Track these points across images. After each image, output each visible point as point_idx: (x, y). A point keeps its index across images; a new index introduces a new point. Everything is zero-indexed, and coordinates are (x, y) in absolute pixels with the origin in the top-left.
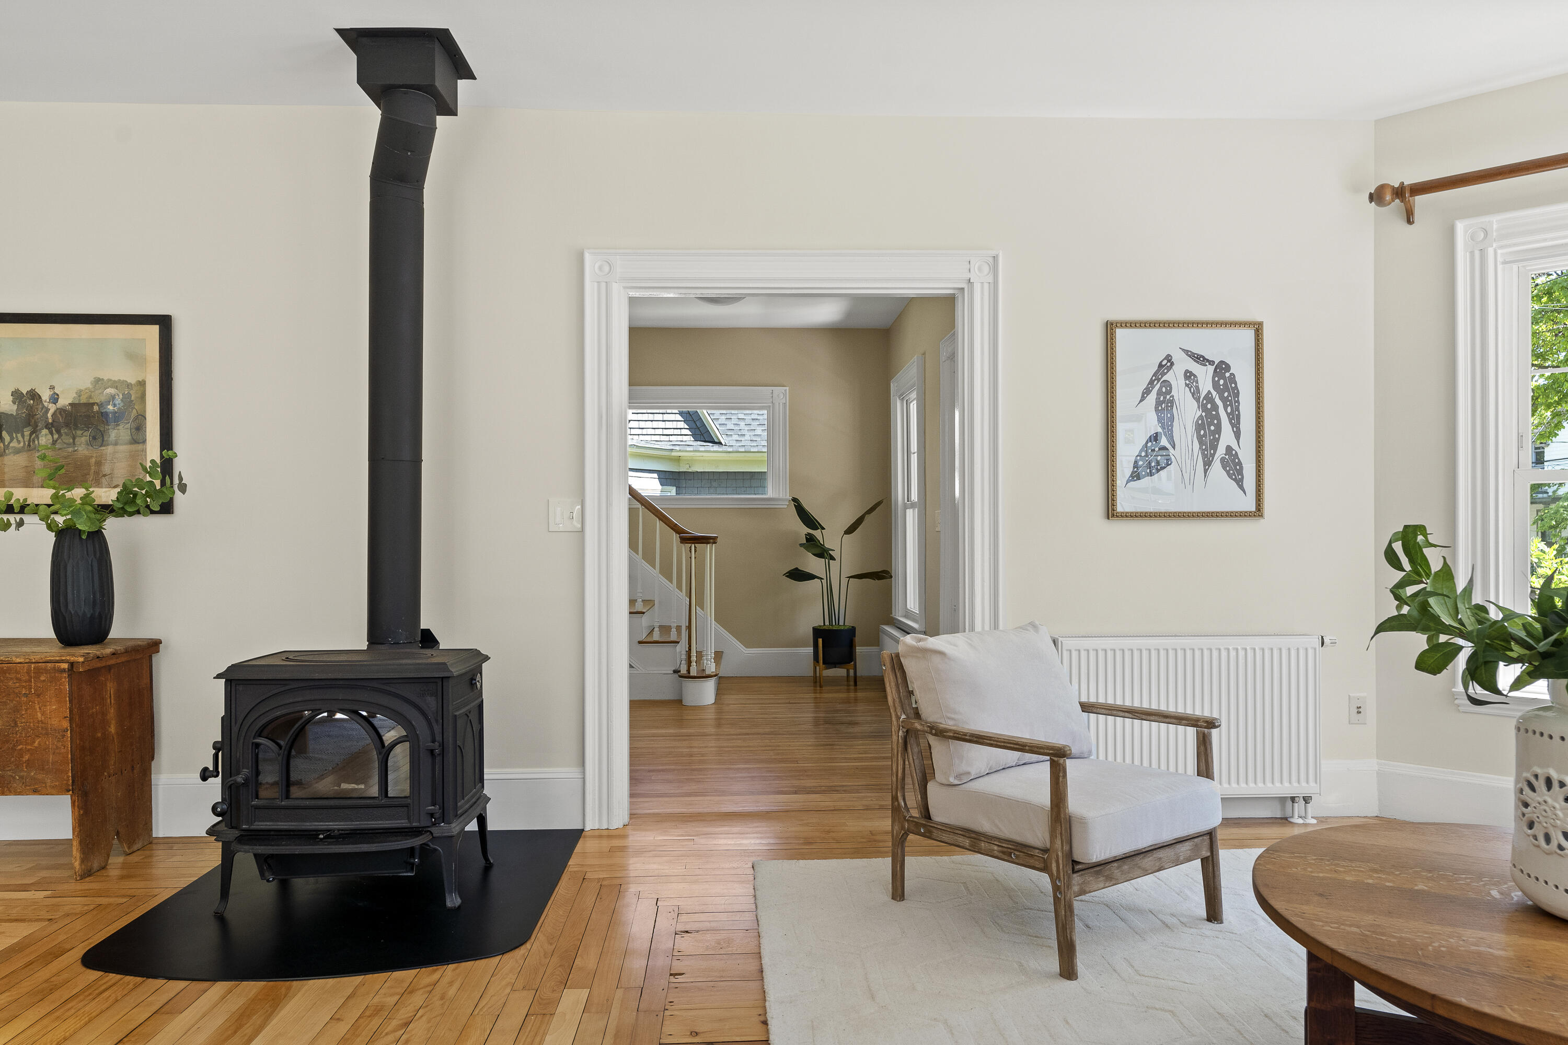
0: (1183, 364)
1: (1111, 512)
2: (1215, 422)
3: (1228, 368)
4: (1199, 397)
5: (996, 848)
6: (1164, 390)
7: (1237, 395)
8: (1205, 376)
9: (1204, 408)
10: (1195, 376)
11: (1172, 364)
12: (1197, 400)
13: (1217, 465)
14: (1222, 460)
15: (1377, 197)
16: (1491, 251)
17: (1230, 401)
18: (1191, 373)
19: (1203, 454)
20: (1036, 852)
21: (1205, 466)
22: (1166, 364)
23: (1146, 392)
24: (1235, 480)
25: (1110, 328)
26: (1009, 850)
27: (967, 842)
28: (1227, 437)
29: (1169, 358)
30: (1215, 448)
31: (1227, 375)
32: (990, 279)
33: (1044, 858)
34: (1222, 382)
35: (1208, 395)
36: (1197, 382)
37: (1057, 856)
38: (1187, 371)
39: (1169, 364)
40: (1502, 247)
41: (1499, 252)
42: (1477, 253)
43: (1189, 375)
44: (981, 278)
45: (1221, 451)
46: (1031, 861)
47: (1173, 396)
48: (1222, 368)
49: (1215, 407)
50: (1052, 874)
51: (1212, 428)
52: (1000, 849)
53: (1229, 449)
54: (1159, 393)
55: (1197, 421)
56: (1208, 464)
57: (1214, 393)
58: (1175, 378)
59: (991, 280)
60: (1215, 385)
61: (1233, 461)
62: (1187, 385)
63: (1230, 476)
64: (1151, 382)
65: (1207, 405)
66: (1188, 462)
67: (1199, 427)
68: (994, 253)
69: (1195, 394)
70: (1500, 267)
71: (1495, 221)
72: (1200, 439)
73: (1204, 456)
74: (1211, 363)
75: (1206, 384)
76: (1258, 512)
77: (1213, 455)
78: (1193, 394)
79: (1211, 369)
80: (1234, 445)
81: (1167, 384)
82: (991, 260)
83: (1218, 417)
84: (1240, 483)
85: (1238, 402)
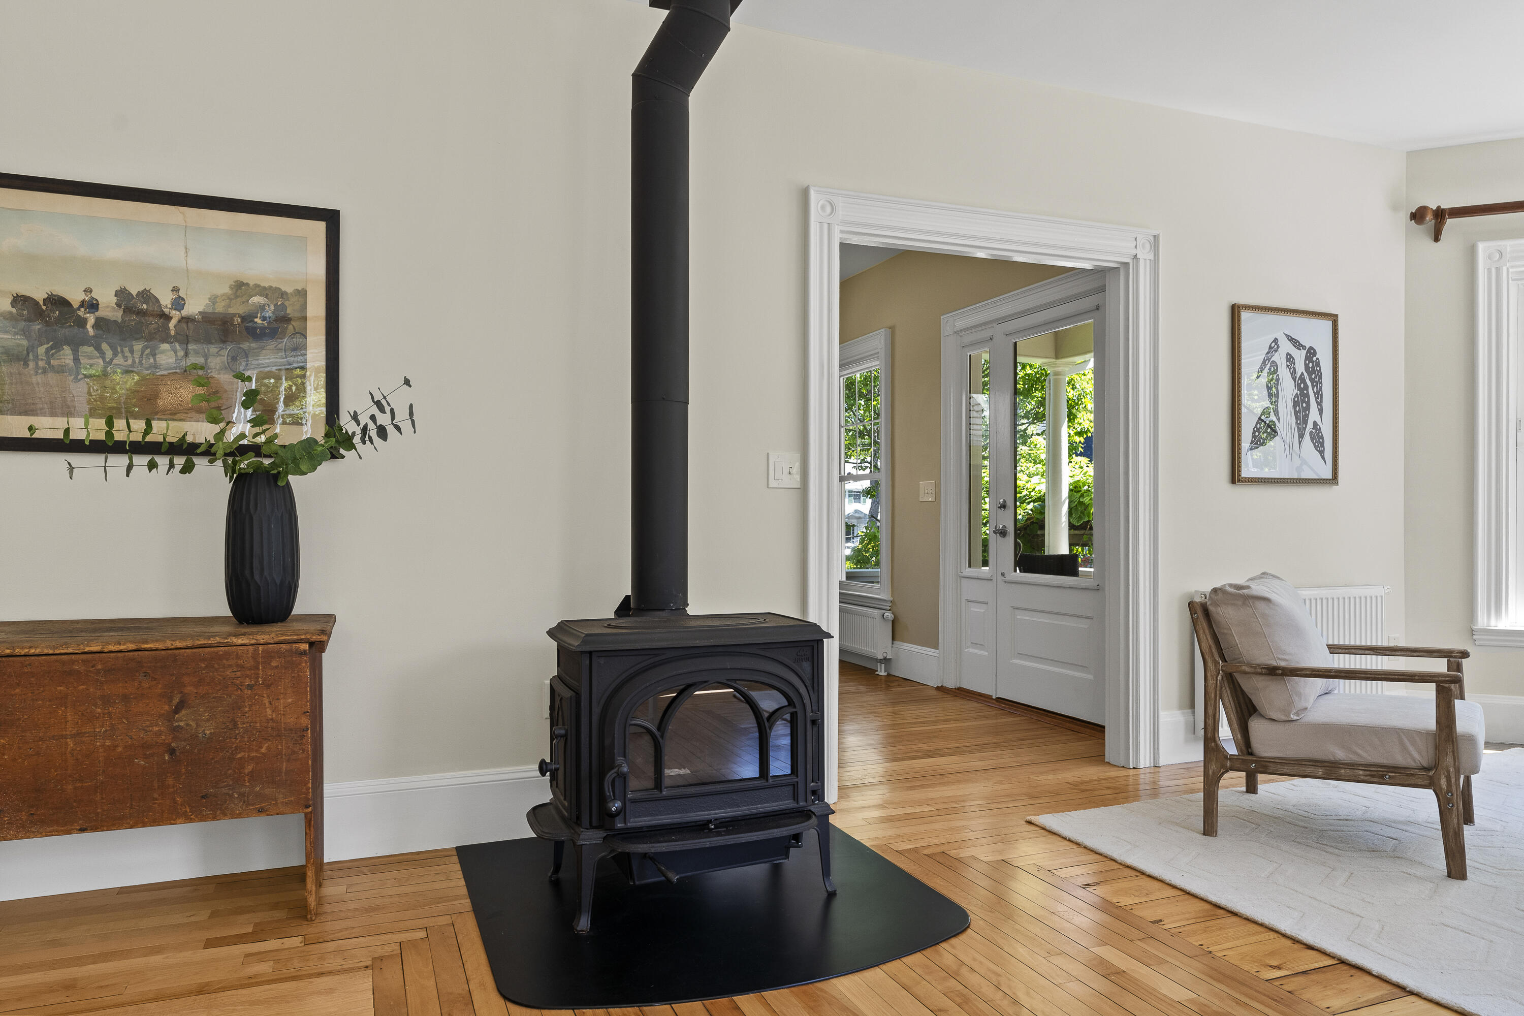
0: (1286, 347)
1: (1235, 477)
2: (1306, 400)
3: (1315, 353)
4: (1296, 377)
5: (1361, 772)
6: (1272, 369)
7: (1320, 377)
8: (1300, 357)
9: (1299, 389)
10: (1293, 359)
11: (1278, 347)
12: (1294, 379)
13: (1307, 437)
14: (1311, 432)
15: (1418, 216)
16: (1505, 269)
17: (1316, 382)
18: (1290, 355)
19: (1298, 427)
20: (1417, 772)
21: (1299, 439)
22: (1274, 347)
23: (1261, 370)
24: (1319, 451)
25: (1235, 311)
26: (1381, 773)
27: (1320, 771)
28: (1314, 415)
29: (1276, 341)
30: (1306, 422)
31: (1314, 359)
32: (1151, 257)
33: (1430, 776)
34: (1311, 365)
35: (1302, 378)
36: (1294, 365)
37: (1448, 772)
38: (1288, 354)
39: (1276, 346)
40: (1512, 267)
41: (1511, 270)
42: (1494, 271)
43: (1290, 358)
44: (1145, 255)
45: (1310, 426)
46: (1412, 780)
47: (1278, 375)
48: (1311, 353)
49: (1306, 387)
50: (1441, 789)
51: (1304, 405)
52: (1368, 773)
53: (1315, 424)
54: (1270, 373)
55: (1294, 399)
56: (1301, 436)
57: (1306, 374)
58: (1279, 358)
59: (1152, 259)
60: (1306, 366)
61: (1318, 435)
62: (1288, 366)
63: (1316, 447)
64: (1264, 362)
65: (1300, 383)
66: (1288, 434)
67: (1295, 404)
68: (1155, 233)
69: (1293, 374)
70: (1510, 282)
71: (1508, 245)
72: (1296, 413)
73: (1299, 429)
74: (1304, 347)
75: (1300, 368)
76: (1334, 479)
77: (1304, 429)
78: (1292, 375)
79: (1304, 352)
80: (1319, 422)
81: (1275, 364)
82: (1152, 239)
83: (1308, 395)
84: (1322, 453)
85: (1321, 383)
